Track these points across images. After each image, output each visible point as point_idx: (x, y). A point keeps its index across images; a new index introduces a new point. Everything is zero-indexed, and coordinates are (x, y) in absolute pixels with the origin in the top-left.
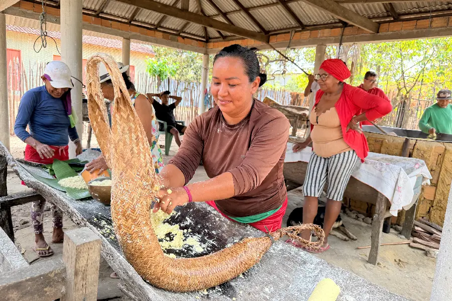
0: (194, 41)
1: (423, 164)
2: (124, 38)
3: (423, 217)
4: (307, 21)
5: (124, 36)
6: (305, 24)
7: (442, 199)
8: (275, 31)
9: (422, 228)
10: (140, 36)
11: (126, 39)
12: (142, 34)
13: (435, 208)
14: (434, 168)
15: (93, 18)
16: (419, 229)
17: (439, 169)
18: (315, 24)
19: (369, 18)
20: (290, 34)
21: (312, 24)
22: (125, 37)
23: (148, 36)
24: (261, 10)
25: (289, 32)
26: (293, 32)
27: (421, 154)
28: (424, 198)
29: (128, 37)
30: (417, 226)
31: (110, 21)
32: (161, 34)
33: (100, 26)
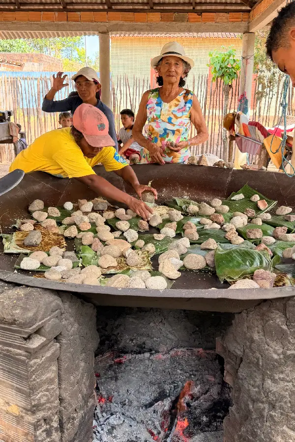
0: (221, 14)
2: (100, 33)
5: (99, 29)
10: (122, 25)
11: (102, 33)
12: (126, 21)
15: (57, 14)
22: (101, 31)
23: (137, 21)
29: (105, 29)
31: (79, 13)
32: (158, 15)
33: (65, 22)
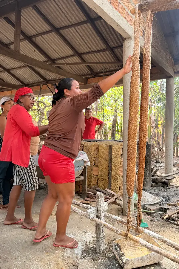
1: (84, 154)
3: (95, 186)
4: (49, 78)
6: (48, 79)
7: (102, 174)
8: (31, 84)
9: (92, 192)
13: (99, 179)
14: (95, 156)
16: (91, 193)
17: (97, 157)
18: (54, 79)
19: (80, 76)
20: (40, 86)
21: (52, 79)
24: (18, 71)
25: (39, 85)
26: (42, 85)
27: (87, 149)
28: (94, 175)
30: (89, 191)
